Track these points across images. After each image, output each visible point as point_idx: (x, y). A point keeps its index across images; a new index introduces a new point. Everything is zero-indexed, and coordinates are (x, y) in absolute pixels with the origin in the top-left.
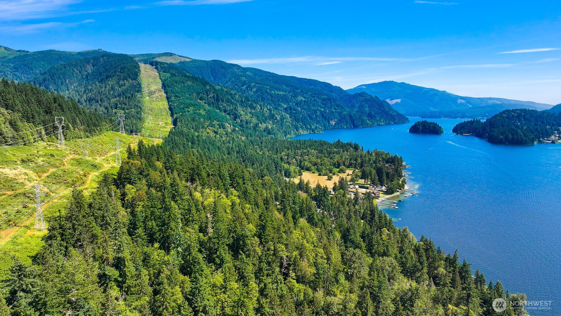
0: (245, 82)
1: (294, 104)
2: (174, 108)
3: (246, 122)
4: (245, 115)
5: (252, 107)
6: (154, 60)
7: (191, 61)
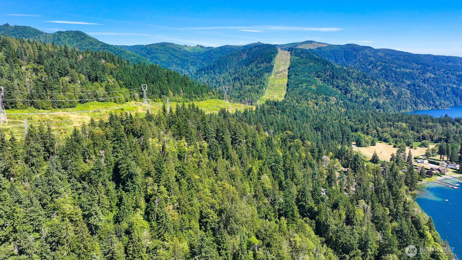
0: (372, 61)
1: (421, 81)
2: (290, 84)
3: (356, 97)
4: (356, 90)
5: (368, 83)
6: (297, 47)
7: (327, 47)
